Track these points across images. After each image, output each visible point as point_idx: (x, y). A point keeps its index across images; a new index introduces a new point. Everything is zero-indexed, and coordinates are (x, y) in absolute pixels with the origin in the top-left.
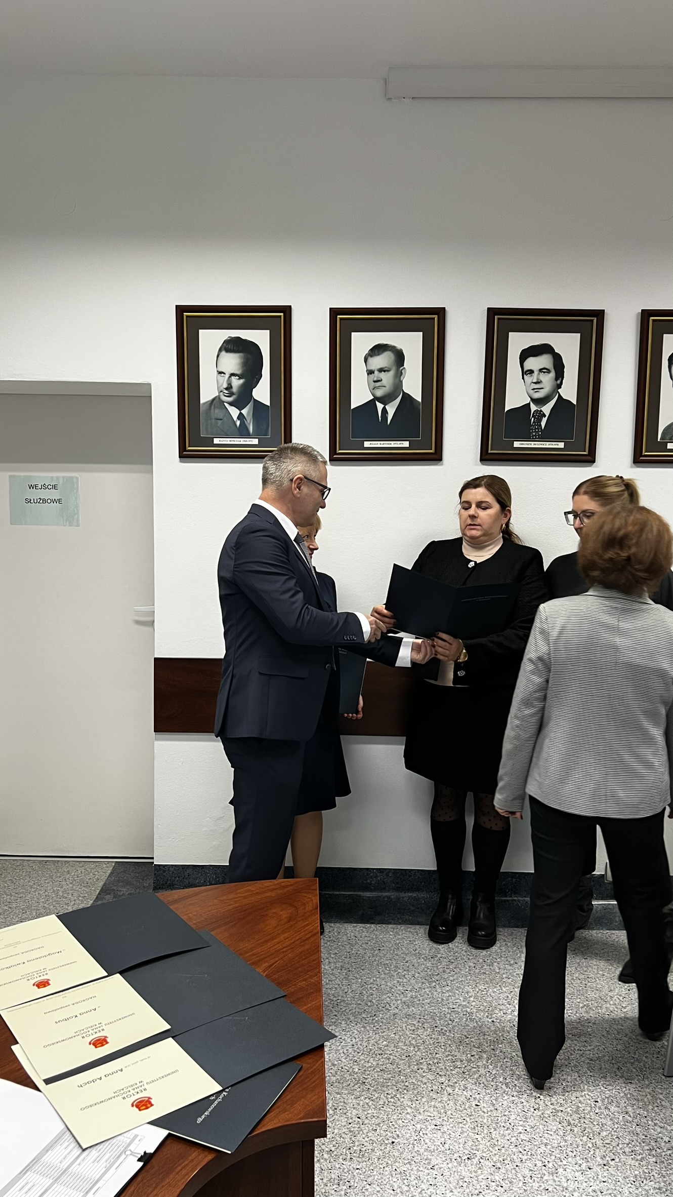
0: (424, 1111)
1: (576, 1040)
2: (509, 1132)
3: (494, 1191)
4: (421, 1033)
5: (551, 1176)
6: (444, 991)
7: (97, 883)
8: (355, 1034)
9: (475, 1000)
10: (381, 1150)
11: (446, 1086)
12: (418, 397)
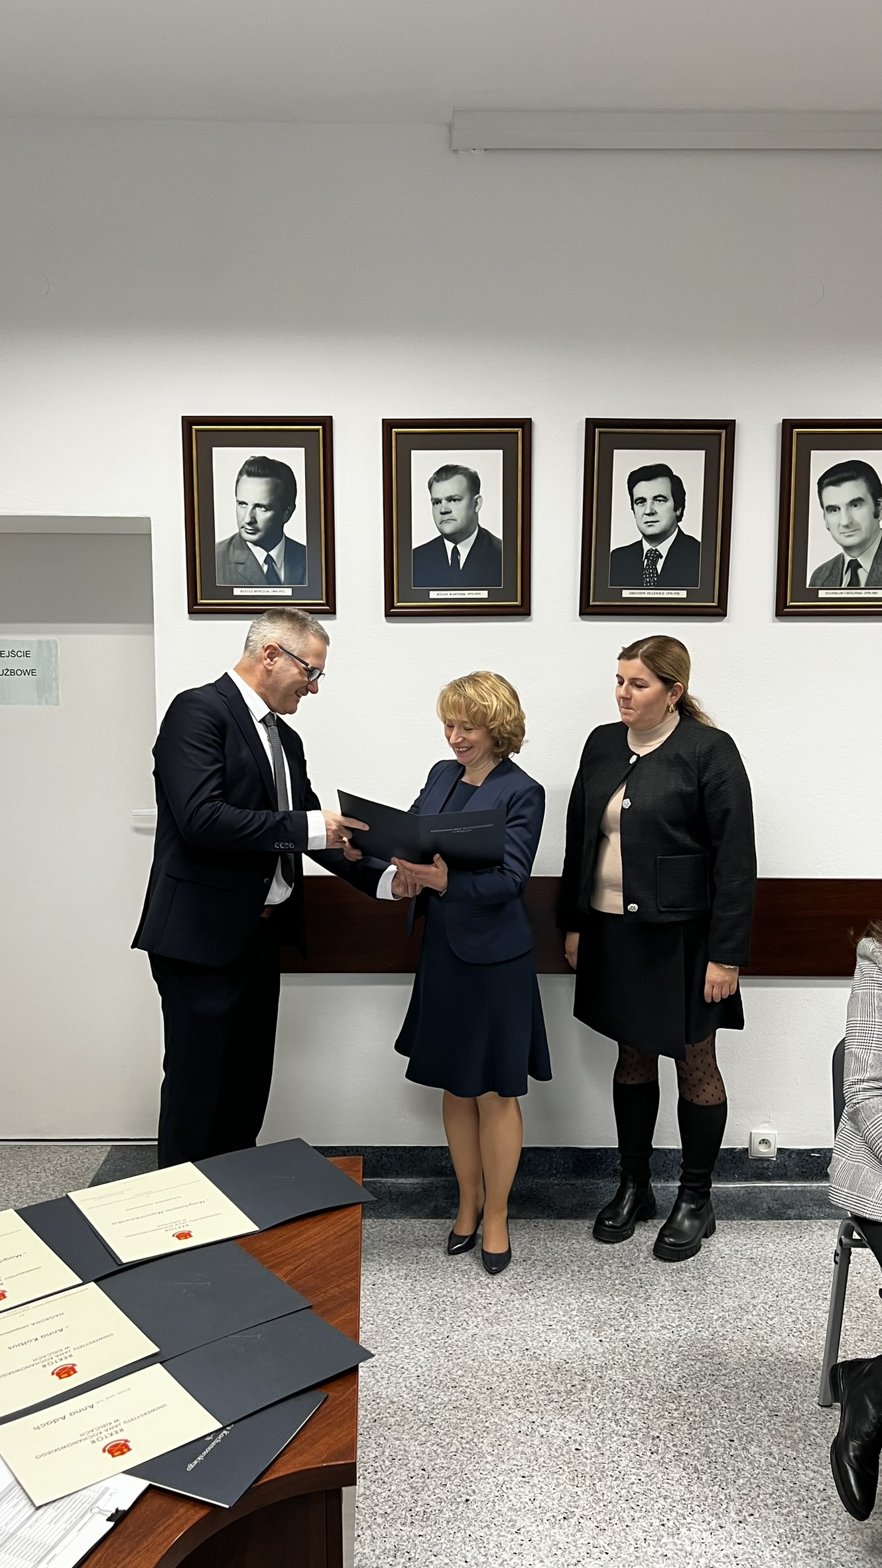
0: (508, 1459)
1: (707, 1362)
2: (618, 1482)
3: (597, 1559)
4: (508, 1358)
5: (671, 1538)
6: (539, 1304)
7: (86, 1173)
8: (421, 1361)
9: (579, 1314)
10: (451, 1510)
11: (538, 1426)
12: (498, 532)
